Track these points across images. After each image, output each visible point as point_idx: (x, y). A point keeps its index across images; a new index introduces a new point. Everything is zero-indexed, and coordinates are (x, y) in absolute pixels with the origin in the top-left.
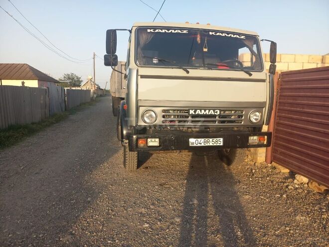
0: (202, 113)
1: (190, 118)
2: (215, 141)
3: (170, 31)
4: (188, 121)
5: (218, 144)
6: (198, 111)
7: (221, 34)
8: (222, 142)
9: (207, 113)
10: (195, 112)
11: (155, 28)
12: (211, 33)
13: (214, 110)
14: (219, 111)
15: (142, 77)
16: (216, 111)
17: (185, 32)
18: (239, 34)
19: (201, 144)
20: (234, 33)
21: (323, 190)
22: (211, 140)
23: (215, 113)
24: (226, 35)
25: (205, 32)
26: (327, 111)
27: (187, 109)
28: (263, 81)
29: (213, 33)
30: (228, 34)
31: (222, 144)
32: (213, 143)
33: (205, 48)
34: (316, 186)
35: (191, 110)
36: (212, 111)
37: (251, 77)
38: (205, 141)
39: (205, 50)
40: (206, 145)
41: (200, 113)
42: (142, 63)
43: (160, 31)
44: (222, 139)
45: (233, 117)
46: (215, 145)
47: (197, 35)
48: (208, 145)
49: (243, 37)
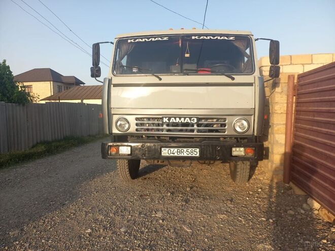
0: (177, 121)
1: (165, 127)
2: (189, 151)
3: (150, 40)
4: (162, 130)
5: (194, 155)
6: (172, 119)
7: (205, 38)
8: (198, 153)
9: (183, 122)
10: (169, 120)
11: (135, 38)
12: (193, 38)
13: (190, 118)
14: (195, 119)
15: (115, 85)
16: (192, 119)
17: (165, 39)
18: (228, 36)
19: (174, 154)
20: (221, 35)
21: (333, 220)
22: (185, 150)
23: (192, 121)
24: (211, 37)
25: (186, 38)
26: (332, 118)
27: (161, 116)
28: (251, 84)
29: (197, 37)
30: (214, 37)
31: (198, 155)
32: (188, 153)
33: (187, 53)
34: (326, 214)
35: (164, 118)
36: (188, 119)
37: (234, 81)
38: (179, 151)
39: (187, 55)
40: (180, 155)
41: (175, 121)
42: (118, 72)
43: (140, 40)
44: (198, 150)
45: (215, 126)
46: (190, 155)
47: (179, 41)
48: (182, 155)
49: (231, 38)
